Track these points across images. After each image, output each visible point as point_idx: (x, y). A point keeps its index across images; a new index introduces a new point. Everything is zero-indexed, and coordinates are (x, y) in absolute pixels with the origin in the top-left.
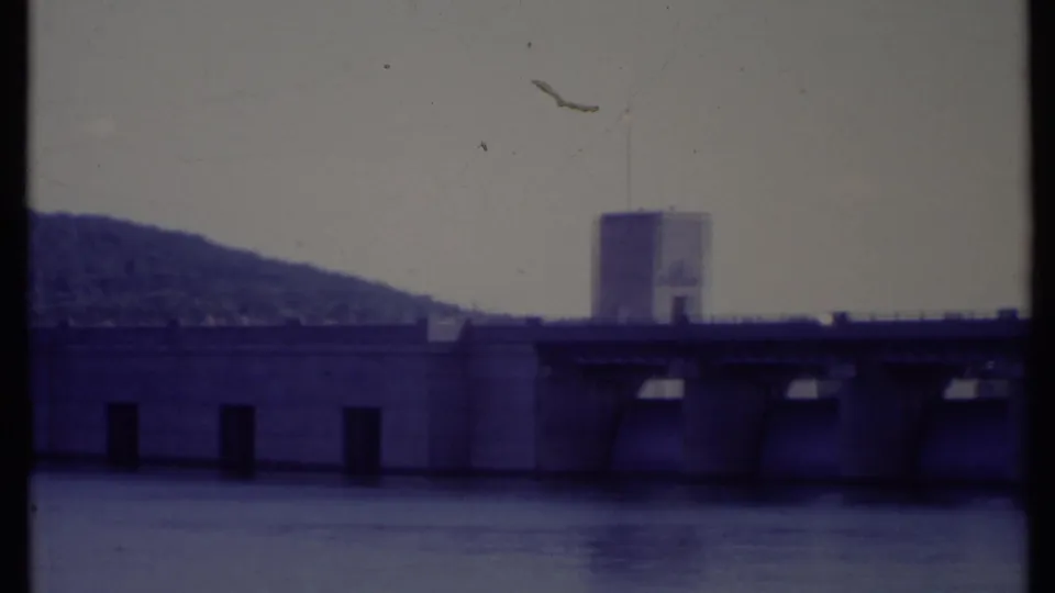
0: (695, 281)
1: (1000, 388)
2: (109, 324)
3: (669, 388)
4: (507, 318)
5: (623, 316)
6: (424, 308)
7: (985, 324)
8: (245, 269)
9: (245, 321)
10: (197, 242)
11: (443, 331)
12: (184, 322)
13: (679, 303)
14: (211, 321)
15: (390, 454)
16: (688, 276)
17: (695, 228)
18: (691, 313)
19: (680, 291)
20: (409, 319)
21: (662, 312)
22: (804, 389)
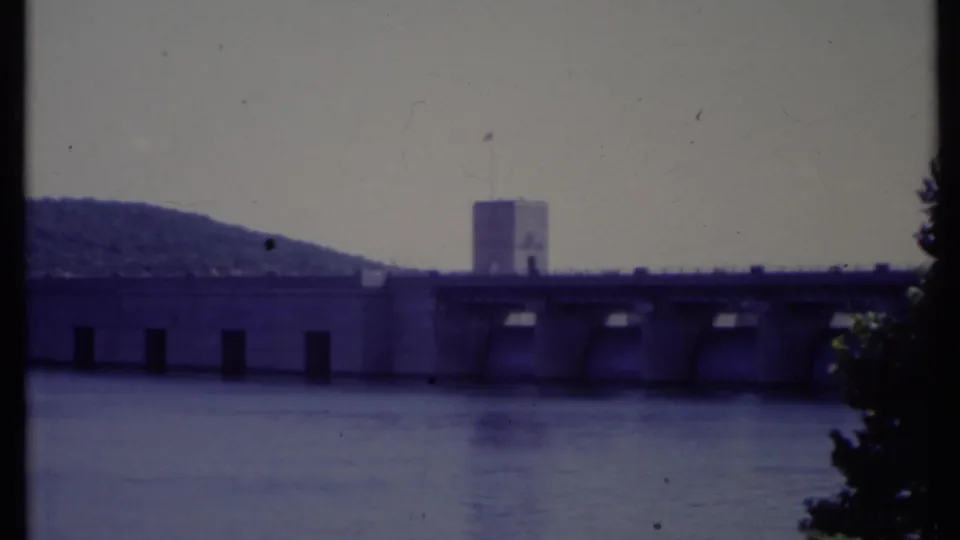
0: (542, 246)
1: (752, 320)
2: (146, 275)
3: (525, 319)
4: (415, 272)
5: (494, 269)
6: (359, 264)
7: (741, 277)
8: (236, 237)
9: (237, 273)
10: (204, 221)
11: (372, 280)
12: (197, 273)
13: (531, 261)
14: (215, 272)
15: (336, 364)
16: (537, 243)
17: (540, 211)
18: (539, 267)
19: (532, 252)
20: (349, 272)
21: (520, 266)
22: (618, 320)
